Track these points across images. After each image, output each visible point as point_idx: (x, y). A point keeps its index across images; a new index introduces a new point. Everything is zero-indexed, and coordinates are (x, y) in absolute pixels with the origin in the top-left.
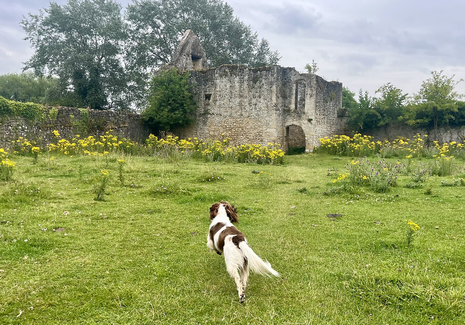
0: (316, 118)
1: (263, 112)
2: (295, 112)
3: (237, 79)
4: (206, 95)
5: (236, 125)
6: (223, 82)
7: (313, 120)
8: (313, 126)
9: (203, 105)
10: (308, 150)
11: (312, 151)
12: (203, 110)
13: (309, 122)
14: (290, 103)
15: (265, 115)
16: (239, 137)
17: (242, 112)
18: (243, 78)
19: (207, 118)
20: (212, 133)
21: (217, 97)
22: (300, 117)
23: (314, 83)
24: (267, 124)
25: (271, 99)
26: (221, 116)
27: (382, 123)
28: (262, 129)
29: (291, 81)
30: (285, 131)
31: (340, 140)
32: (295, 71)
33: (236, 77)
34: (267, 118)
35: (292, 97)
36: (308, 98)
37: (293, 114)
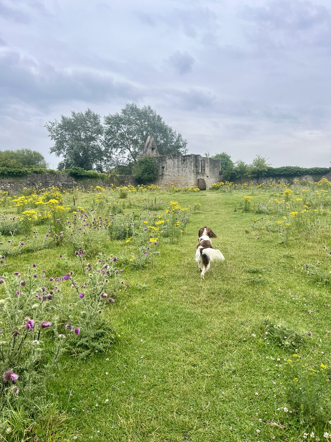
0: (210, 176)
1: (188, 174)
4: (162, 167)
5: (176, 180)
6: (170, 161)
8: (209, 179)
9: (161, 171)
10: (207, 188)
13: (207, 177)
14: (199, 169)
17: (179, 174)
19: (163, 177)
21: (168, 168)
22: (203, 175)
23: (208, 161)
24: (190, 179)
25: (191, 168)
26: (170, 176)
28: (188, 181)
29: (199, 160)
30: (197, 181)
31: (220, 184)
32: (200, 156)
34: (190, 176)
35: (200, 167)
36: (206, 167)
37: (200, 174)
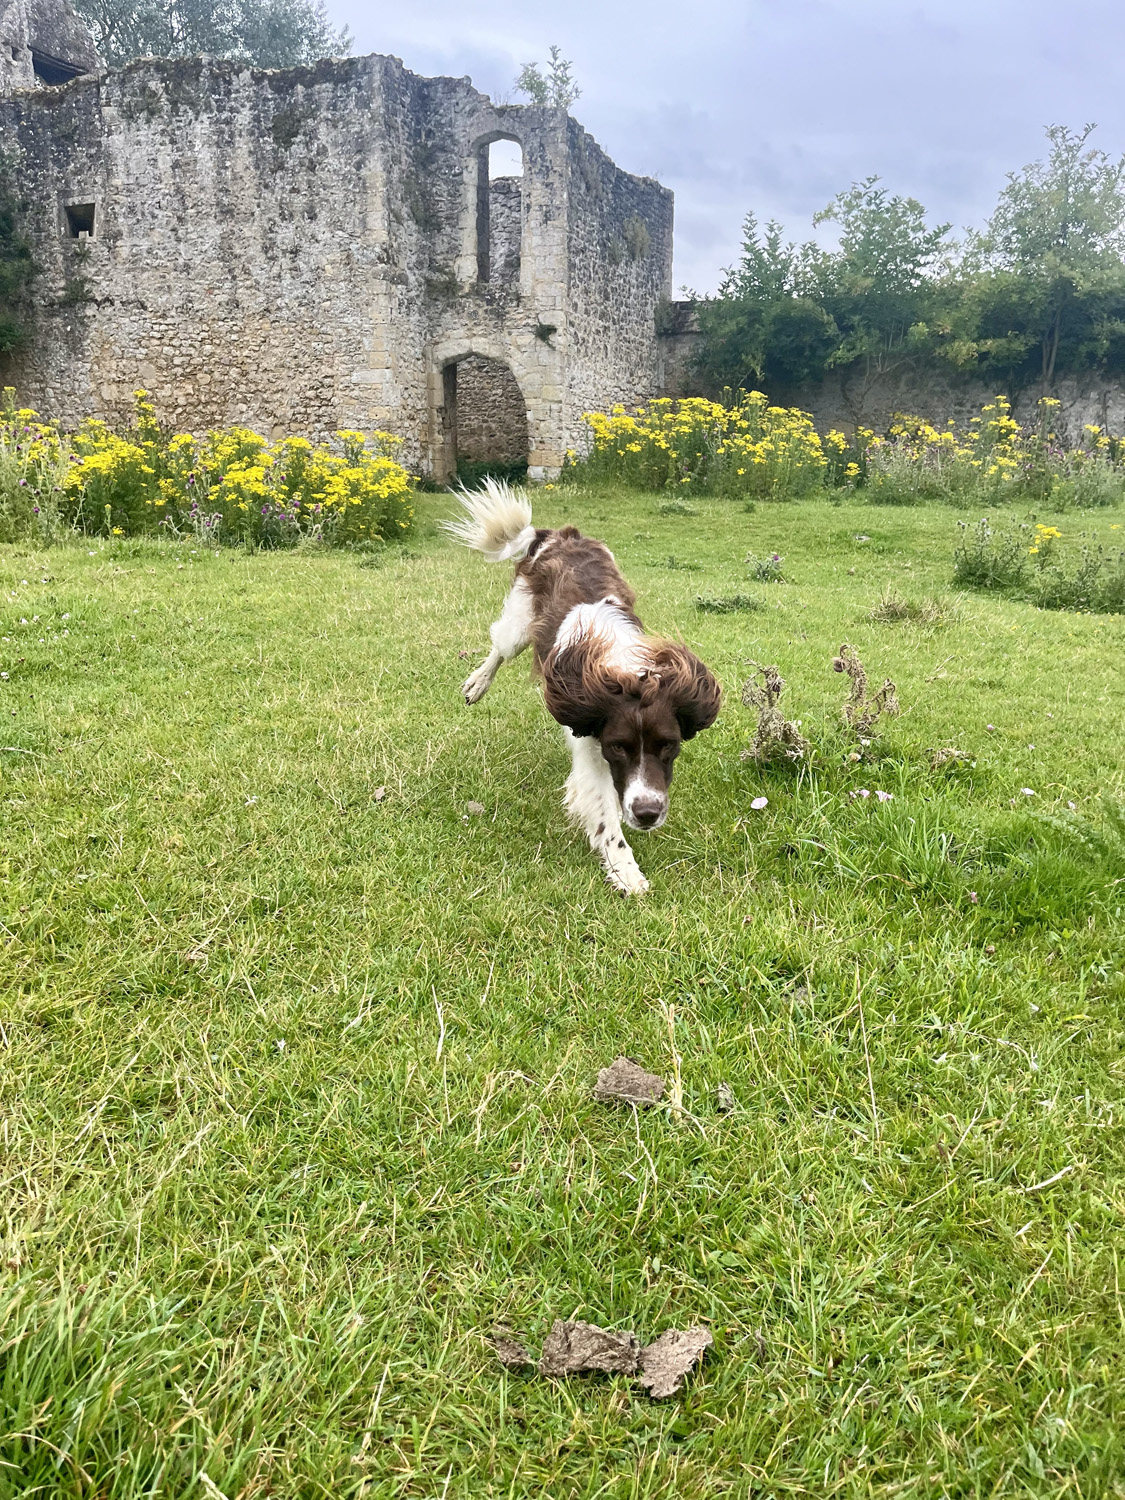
0: (572, 324)
1: (329, 290)
2: (477, 293)
3: (202, 127)
4: (67, 209)
5: (212, 355)
6: (139, 143)
7: (560, 330)
8: (557, 360)
9: (60, 258)
10: (540, 469)
11: (554, 473)
12: (62, 284)
13: (539, 342)
14: (454, 251)
15: (341, 304)
16: (231, 407)
17: (235, 288)
18: (228, 122)
19: (82, 323)
20: (110, 392)
21: (121, 220)
22: (500, 316)
23: (556, 153)
24: (353, 348)
25: (364, 222)
26: (145, 308)
27: (841, 353)
28: (330, 372)
29: (455, 143)
30: (438, 382)
31: (684, 418)
32: (470, 91)
33: (197, 114)
34: (348, 319)
35: (462, 224)
36: (533, 224)
37: (470, 305)
